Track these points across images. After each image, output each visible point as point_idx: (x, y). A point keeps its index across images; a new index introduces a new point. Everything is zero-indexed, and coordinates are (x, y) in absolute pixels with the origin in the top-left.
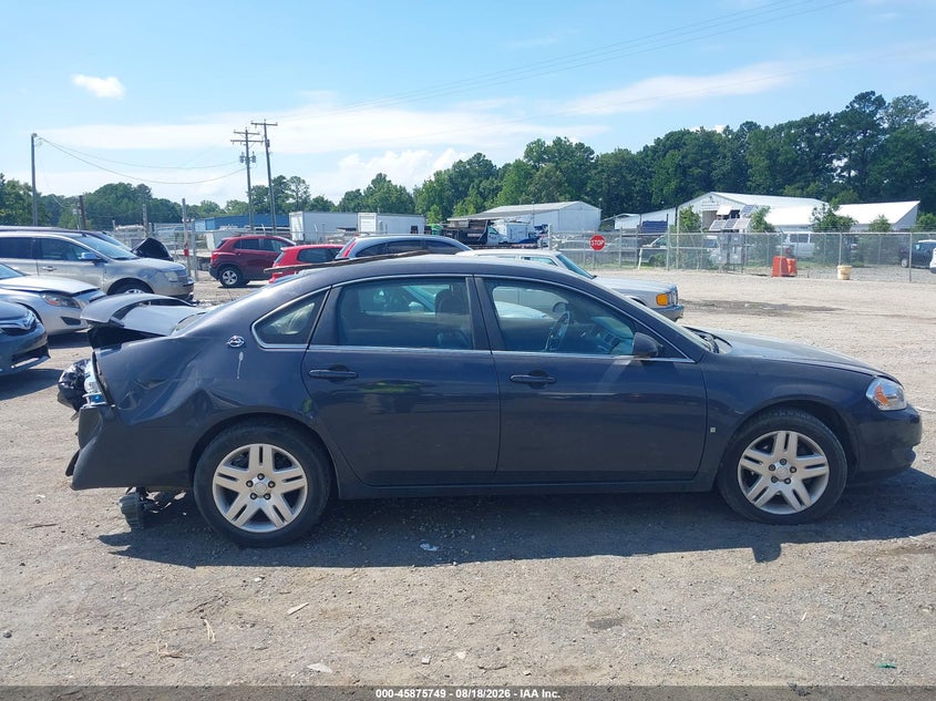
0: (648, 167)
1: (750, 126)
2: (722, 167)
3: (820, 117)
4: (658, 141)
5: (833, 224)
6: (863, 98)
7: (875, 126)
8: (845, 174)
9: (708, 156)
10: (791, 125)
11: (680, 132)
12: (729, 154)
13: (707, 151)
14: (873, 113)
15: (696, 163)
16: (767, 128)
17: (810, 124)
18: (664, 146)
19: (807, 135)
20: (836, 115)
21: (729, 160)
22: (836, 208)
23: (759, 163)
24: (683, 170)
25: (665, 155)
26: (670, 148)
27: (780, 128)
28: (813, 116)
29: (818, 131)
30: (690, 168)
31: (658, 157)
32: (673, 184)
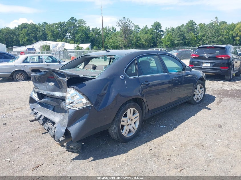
0: (17, 33)
1: (45, 23)
2: (40, 34)
3: (63, 22)
4: (19, 26)
5: (79, 48)
6: (72, 19)
7: (75, 26)
8: (70, 37)
9: (35, 31)
10: (56, 24)
11: (25, 24)
12: (41, 31)
13: (35, 29)
14: (74, 23)
15: (32, 33)
16: (50, 24)
17: (60, 24)
18: (21, 27)
19: (60, 27)
20: (66, 23)
21: (41, 32)
22: (79, 45)
23: (49, 34)
24: (28, 34)
25: (22, 30)
26: (23, 28)
27: (53, 25)
28: (61, 22)
29: (63, 26)
30: (30, 34)
31: (20, 30)
32: (26, 38)
